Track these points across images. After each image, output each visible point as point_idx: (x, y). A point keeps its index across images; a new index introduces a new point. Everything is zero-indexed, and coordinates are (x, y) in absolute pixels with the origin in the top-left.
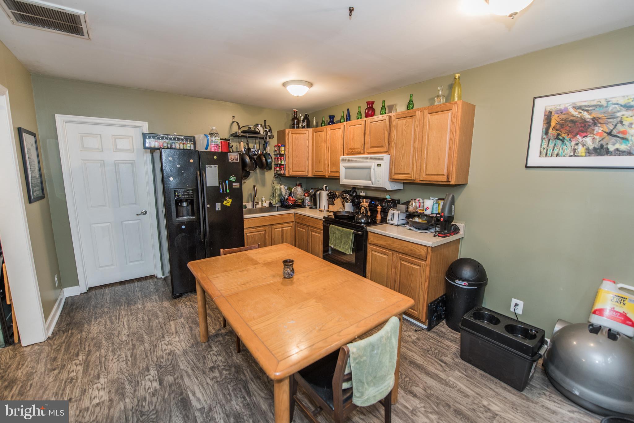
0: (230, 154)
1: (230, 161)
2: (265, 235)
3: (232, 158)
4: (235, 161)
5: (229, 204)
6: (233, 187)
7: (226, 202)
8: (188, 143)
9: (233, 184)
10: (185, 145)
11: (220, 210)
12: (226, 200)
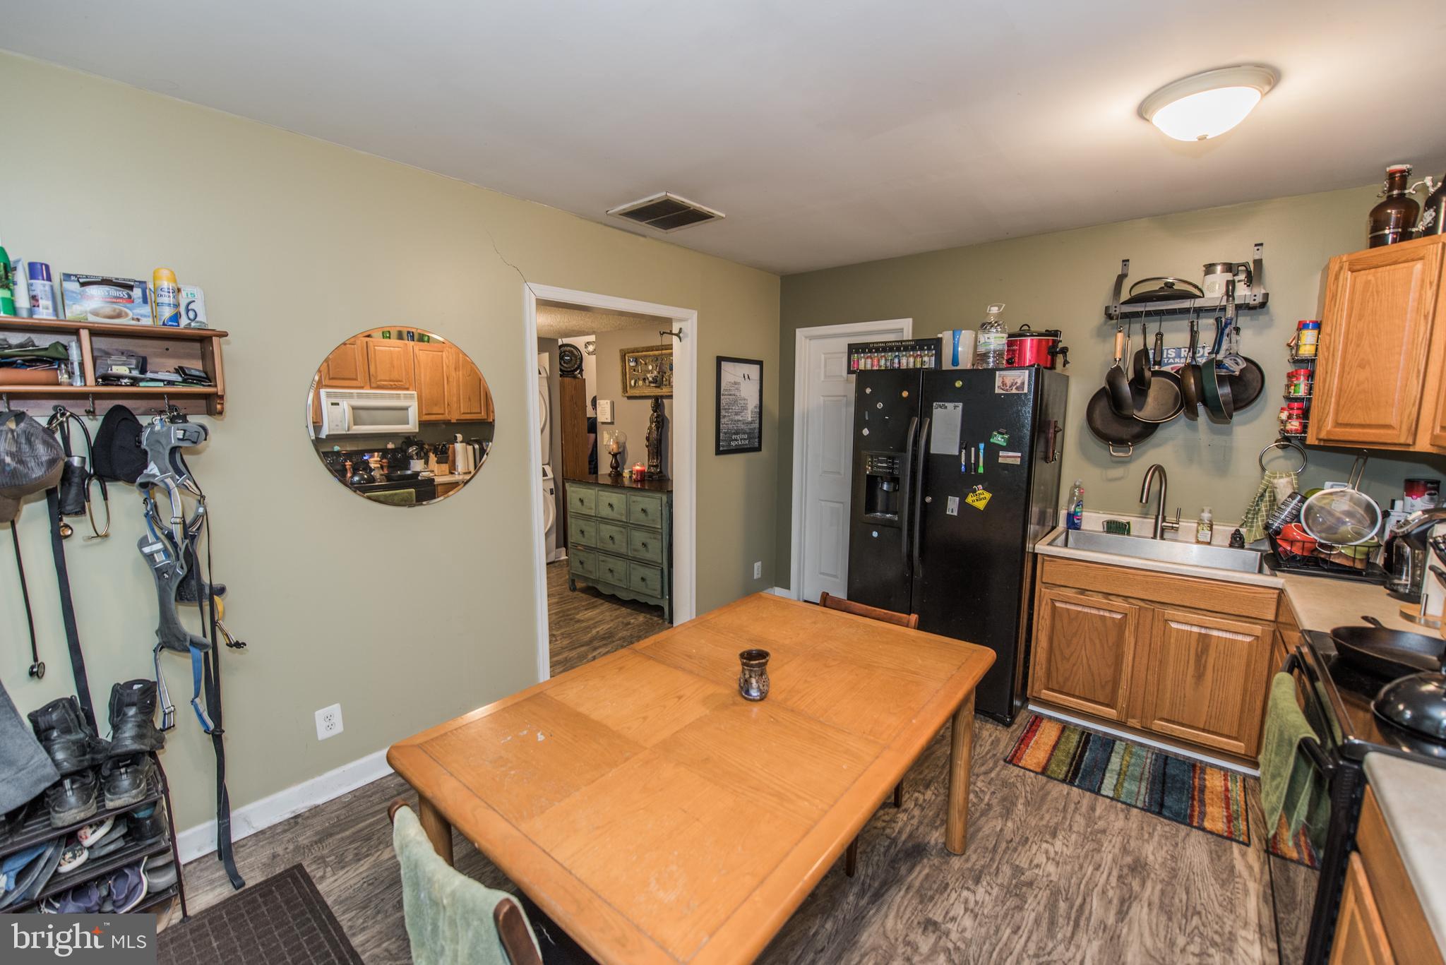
0: (1002, 372)
1: (997, 391)
2: (1121, 626)
3: (1004, 383)
4: (1014, 391)
5: (981, 505)
6: (1000, 460)
7: (975, 498)
8: (925, 355)
9: (1001, 453)
10: (919, 360)
11: (955, 514)
12: (974, 491)
